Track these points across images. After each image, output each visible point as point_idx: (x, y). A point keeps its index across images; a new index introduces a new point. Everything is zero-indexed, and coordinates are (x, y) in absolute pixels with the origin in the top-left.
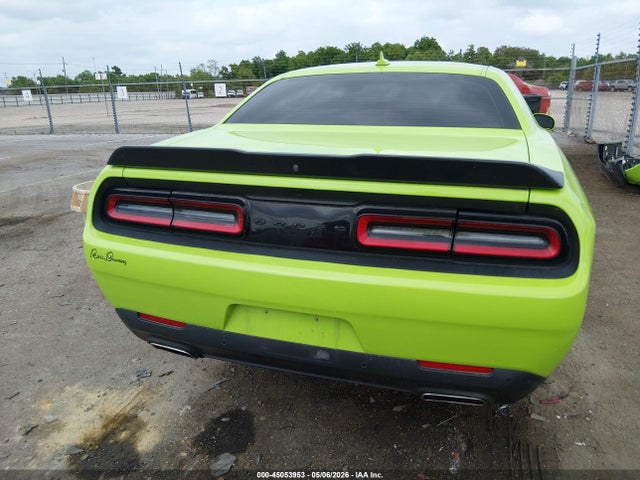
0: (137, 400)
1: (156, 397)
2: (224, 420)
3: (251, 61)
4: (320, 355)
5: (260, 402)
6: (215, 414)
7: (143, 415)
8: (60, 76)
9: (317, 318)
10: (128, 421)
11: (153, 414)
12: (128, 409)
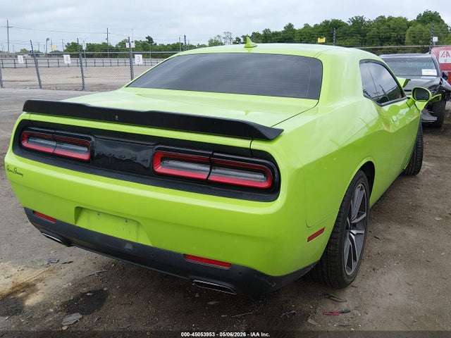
0: (40, 276)
1: (53, 275)
2: (88, 294)
3: (262, 33)
4: (128, 247)
5: (118, 287)
6: (85, 290)
7: (39, 285)
8: (104, 43)
9: (127, 220)
10: (29, 287)
11: (46, 285)
12: (32, 280)
